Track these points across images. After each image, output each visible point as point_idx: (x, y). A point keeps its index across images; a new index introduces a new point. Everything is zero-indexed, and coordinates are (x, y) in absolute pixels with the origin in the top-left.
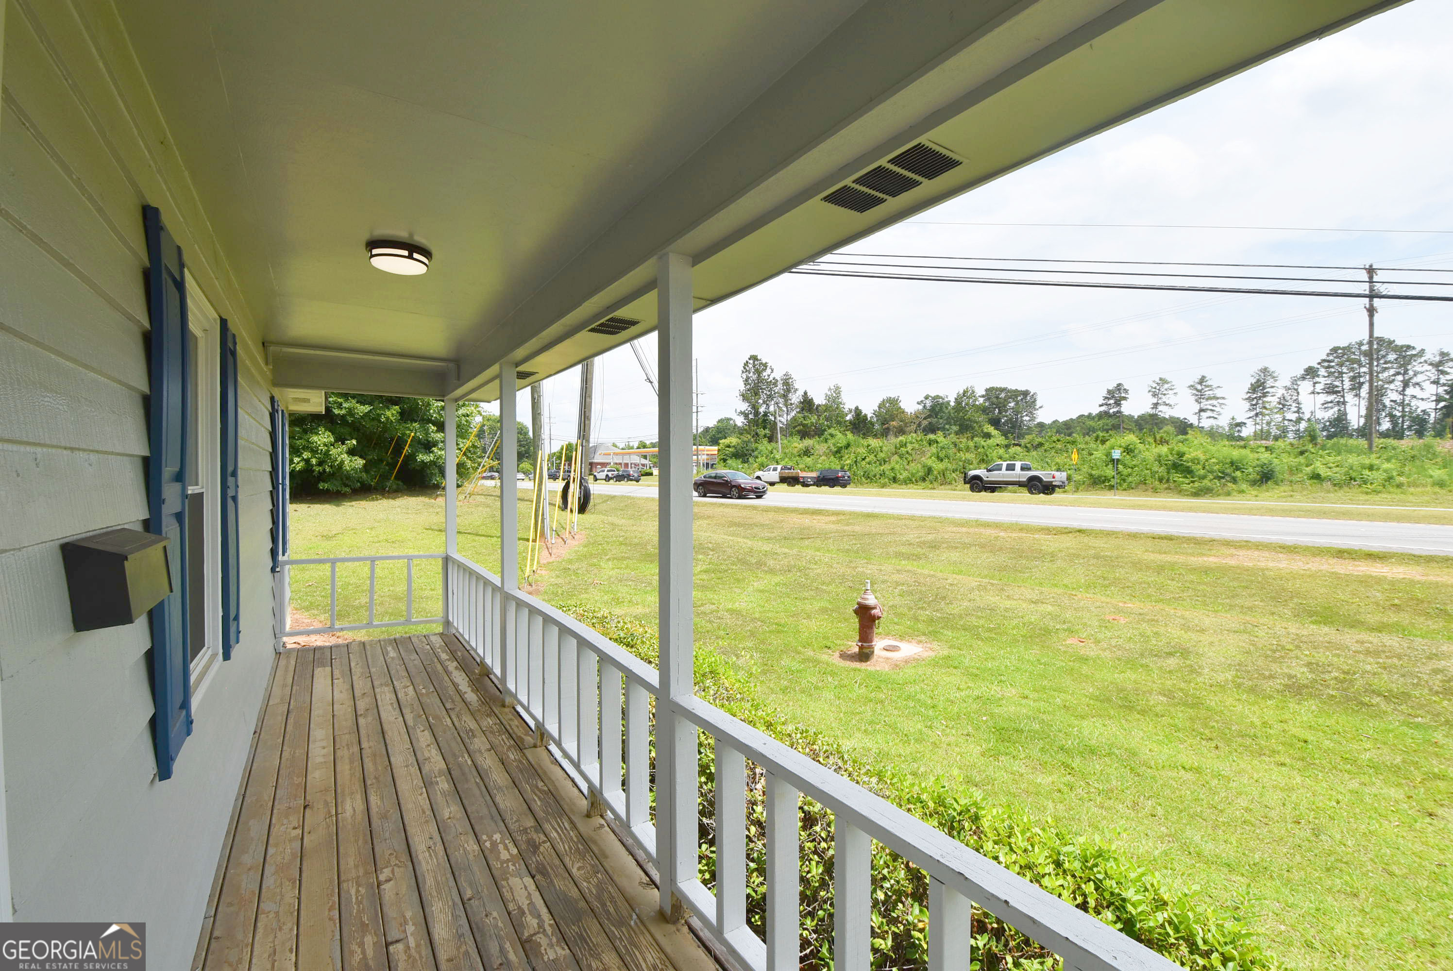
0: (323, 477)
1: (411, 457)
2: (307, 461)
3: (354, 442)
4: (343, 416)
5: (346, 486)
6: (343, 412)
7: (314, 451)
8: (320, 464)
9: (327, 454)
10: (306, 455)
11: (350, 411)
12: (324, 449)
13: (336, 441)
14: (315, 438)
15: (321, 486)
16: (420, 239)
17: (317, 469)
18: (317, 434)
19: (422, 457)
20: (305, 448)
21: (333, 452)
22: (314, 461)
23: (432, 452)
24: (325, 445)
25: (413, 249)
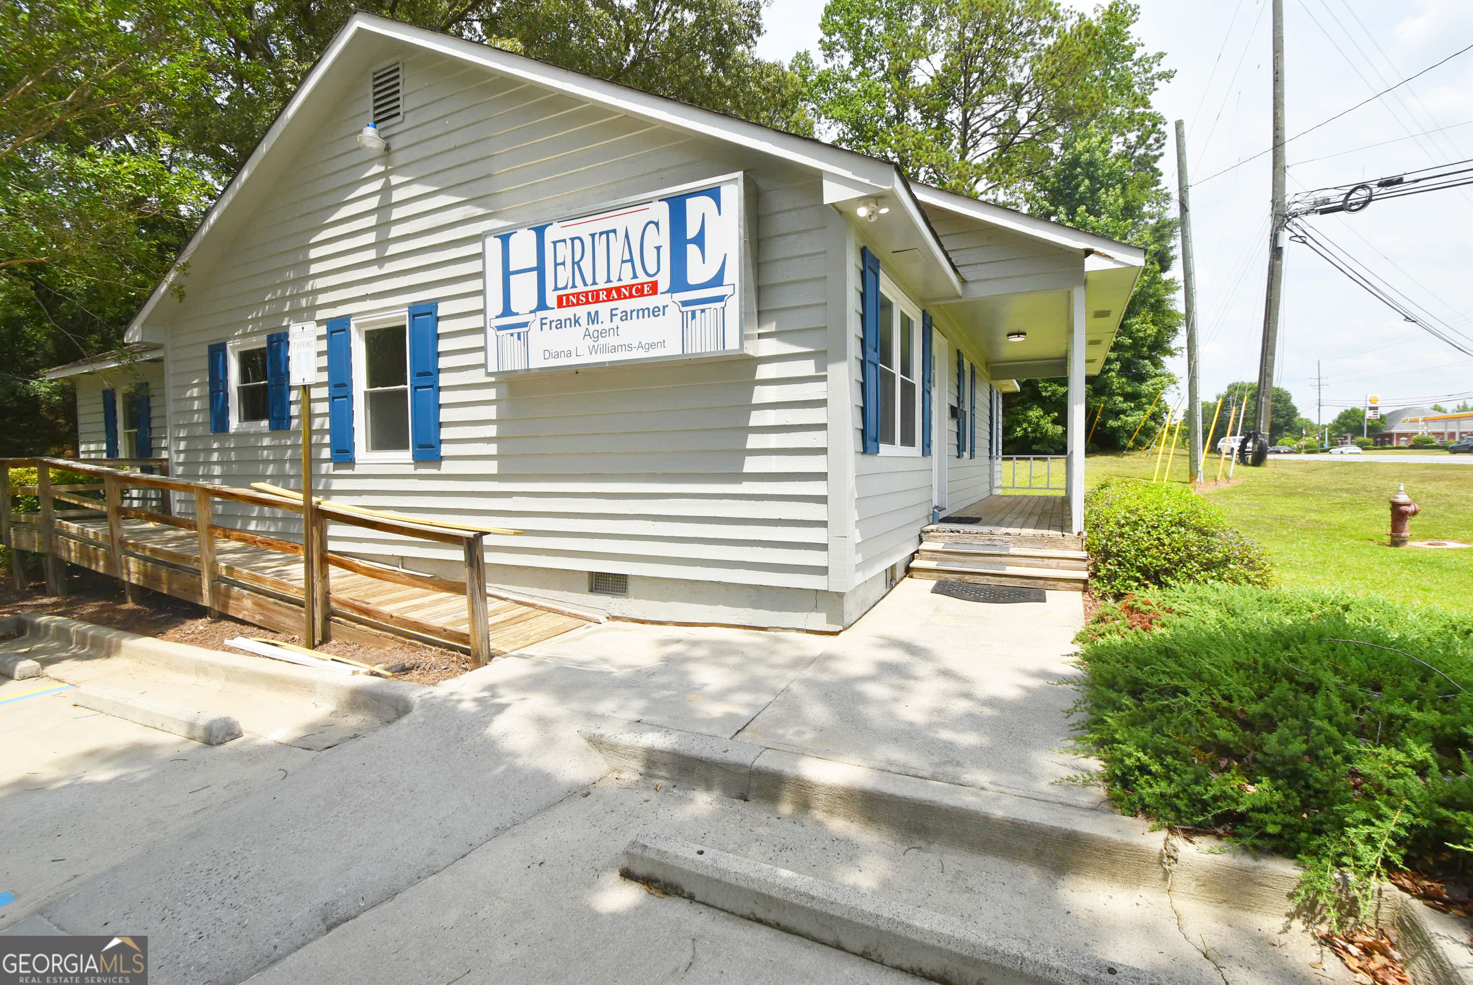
0: (1035, 441)
1: (1103, 424)
2: (1025, 429)
3: (1056, 414)
4: (1050, 396)
5: (1051, 447)
6: (1049, 393)
7: (1030, 423)
8: (1034, 431)
9: (1038, 424)
10: (1025, 425)
11: (1054, 393)
12: (1035, 420)
13: (1044, 414)
14: (1031, 413)
15: (1034, 447)
16: (1022, 330)
17: (1031, 435)
18: (1032, 410)
19: (1112, 423)
20: (1024, 421)
21: (1042, 422)
22: (1029, 430)
23: (1120, 419)
24: (1037, 417)
25: (1019, 334)
